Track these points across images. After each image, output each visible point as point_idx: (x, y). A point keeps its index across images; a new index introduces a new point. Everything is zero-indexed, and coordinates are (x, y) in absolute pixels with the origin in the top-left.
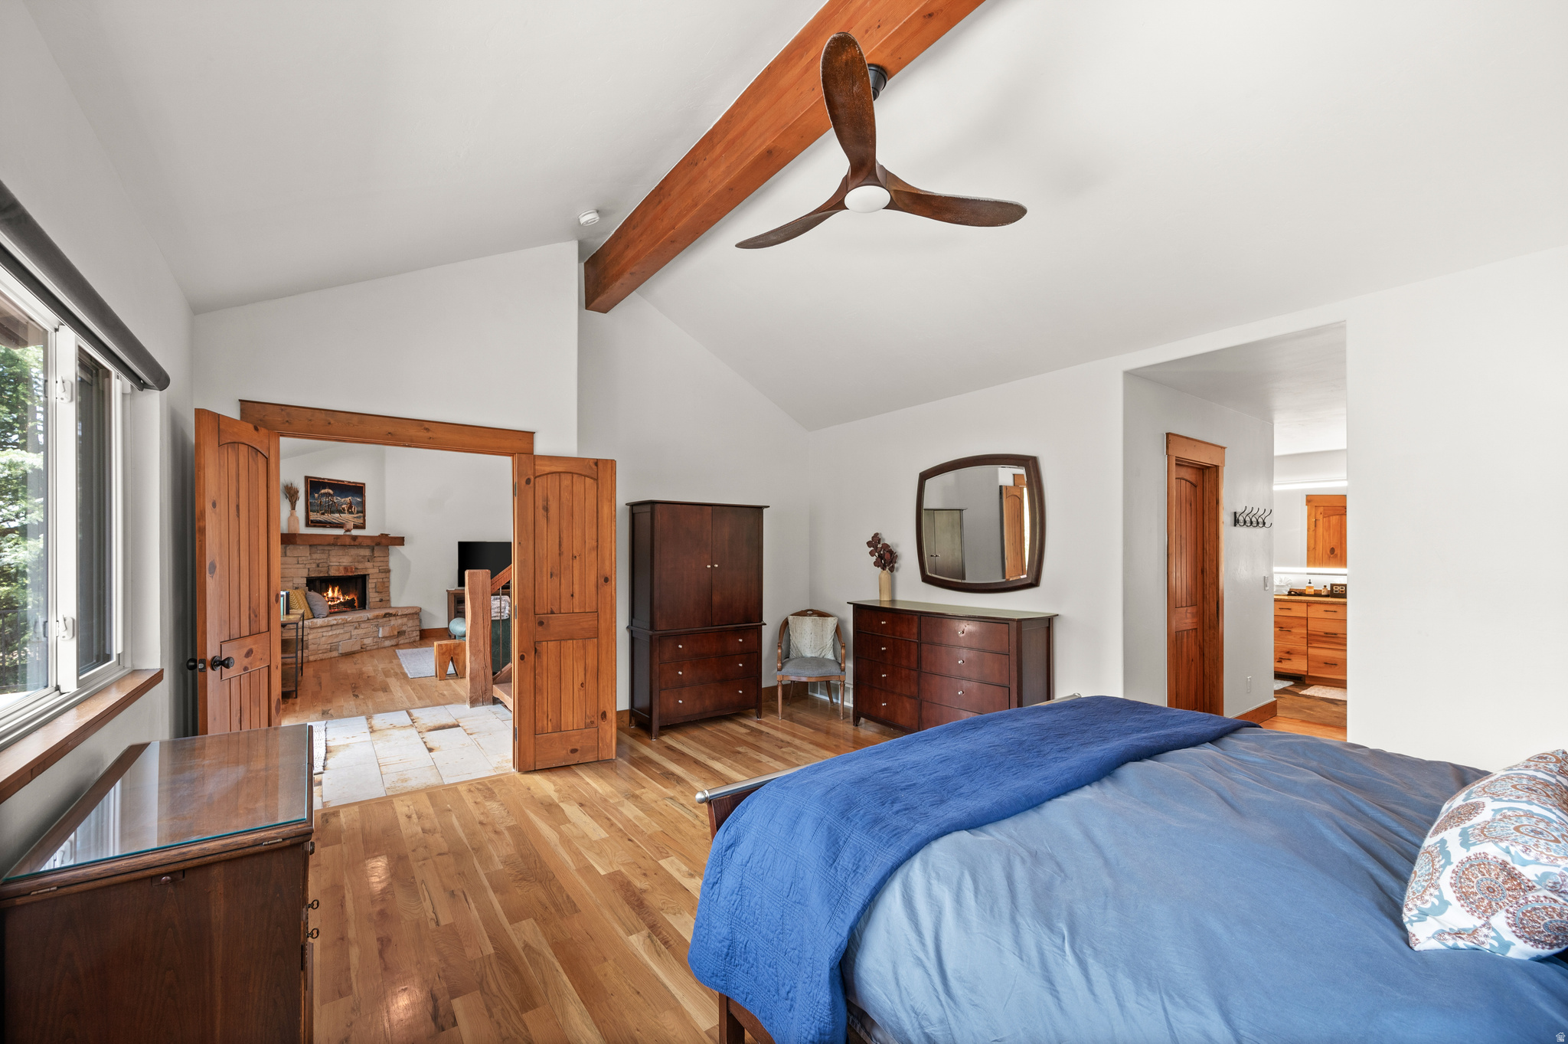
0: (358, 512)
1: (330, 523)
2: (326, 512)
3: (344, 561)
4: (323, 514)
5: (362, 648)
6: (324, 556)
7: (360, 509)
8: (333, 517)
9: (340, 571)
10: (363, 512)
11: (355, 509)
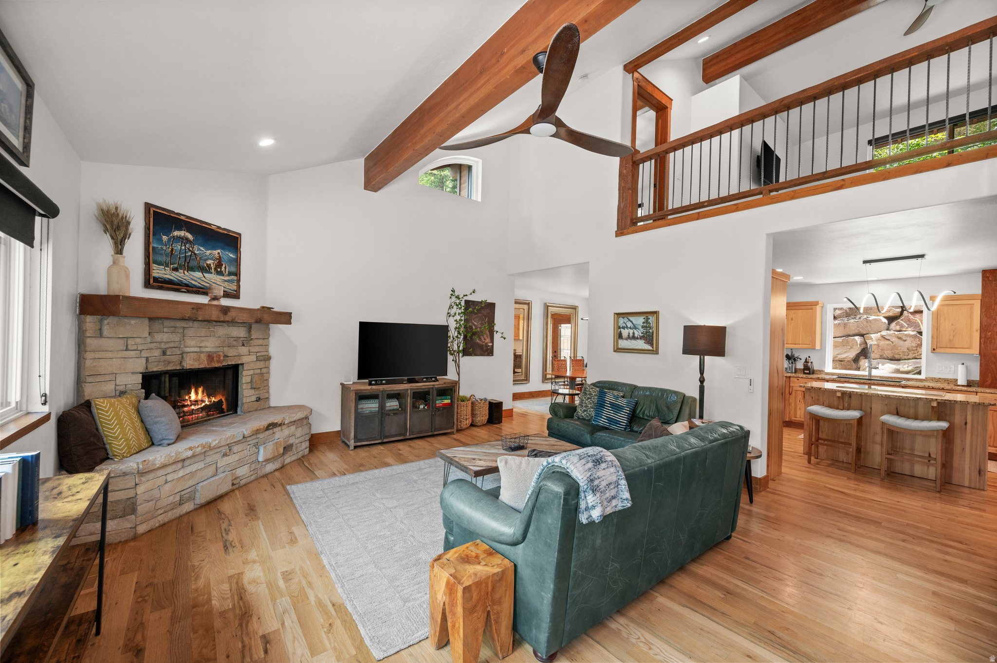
0: (230, 274)
1: (187, 285)
2: (183, 267)
3: (208, 344)
4: (176, 269)
5: (233, 484)
6: (177, 338)
7: (233, 269)
8: (191, 277)
9: (202, 361)
10: (237, 274)
11: (225, 268)
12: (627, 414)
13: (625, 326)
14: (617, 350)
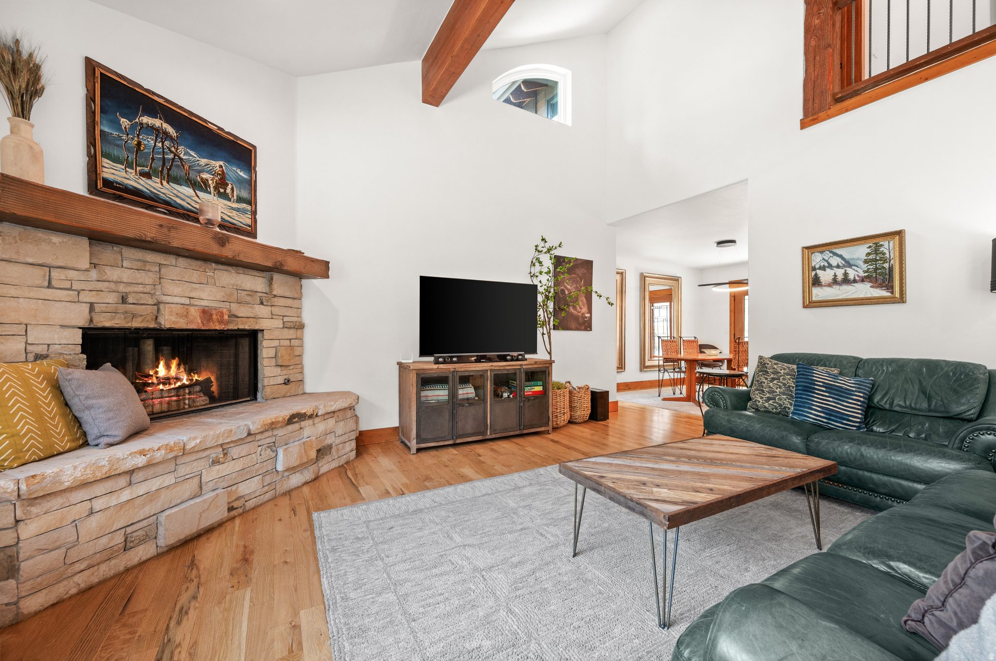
0: (240, 200)
1: (167, 203)
2: (160, 174)
3: (203, 295)
4: (147, 175)
5: (230, 509)
6: (147, 278)
7: (245, 194)
8: (175, 192)
9: (191, 318)
10: (251, 202)
11: (232, 189)
12: (859, 403)
13: (826, 264)
14: (810, 304)
